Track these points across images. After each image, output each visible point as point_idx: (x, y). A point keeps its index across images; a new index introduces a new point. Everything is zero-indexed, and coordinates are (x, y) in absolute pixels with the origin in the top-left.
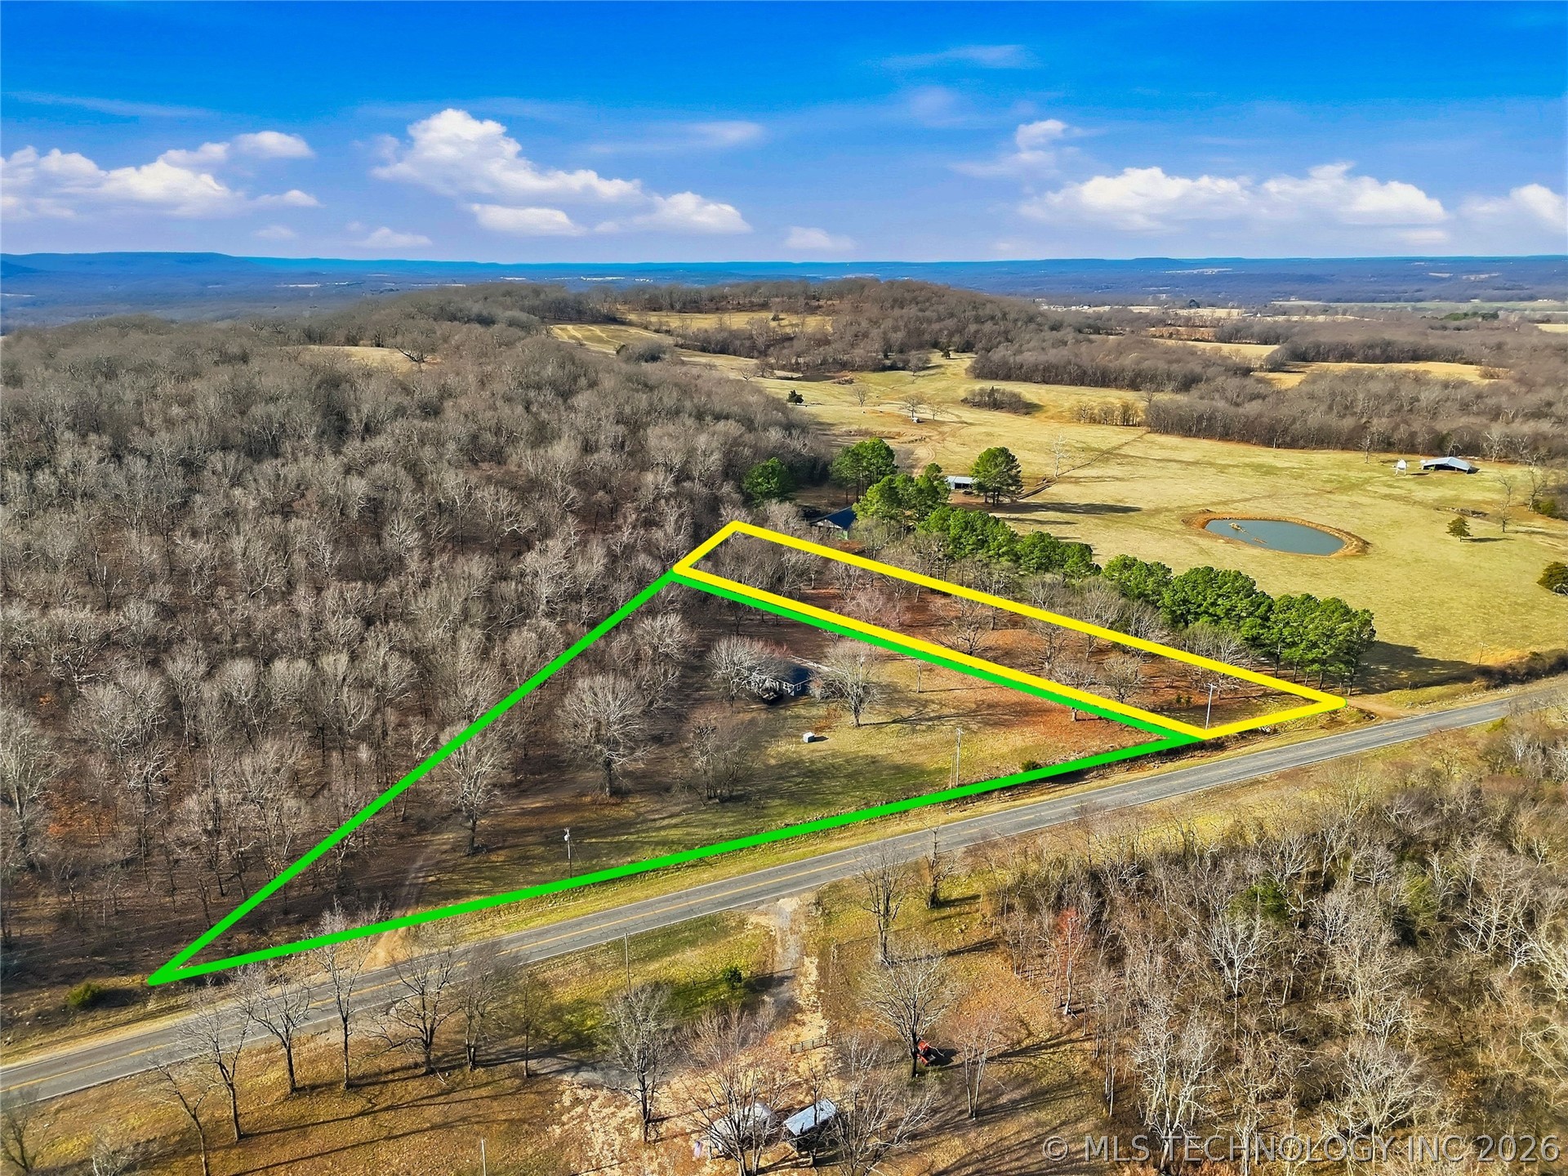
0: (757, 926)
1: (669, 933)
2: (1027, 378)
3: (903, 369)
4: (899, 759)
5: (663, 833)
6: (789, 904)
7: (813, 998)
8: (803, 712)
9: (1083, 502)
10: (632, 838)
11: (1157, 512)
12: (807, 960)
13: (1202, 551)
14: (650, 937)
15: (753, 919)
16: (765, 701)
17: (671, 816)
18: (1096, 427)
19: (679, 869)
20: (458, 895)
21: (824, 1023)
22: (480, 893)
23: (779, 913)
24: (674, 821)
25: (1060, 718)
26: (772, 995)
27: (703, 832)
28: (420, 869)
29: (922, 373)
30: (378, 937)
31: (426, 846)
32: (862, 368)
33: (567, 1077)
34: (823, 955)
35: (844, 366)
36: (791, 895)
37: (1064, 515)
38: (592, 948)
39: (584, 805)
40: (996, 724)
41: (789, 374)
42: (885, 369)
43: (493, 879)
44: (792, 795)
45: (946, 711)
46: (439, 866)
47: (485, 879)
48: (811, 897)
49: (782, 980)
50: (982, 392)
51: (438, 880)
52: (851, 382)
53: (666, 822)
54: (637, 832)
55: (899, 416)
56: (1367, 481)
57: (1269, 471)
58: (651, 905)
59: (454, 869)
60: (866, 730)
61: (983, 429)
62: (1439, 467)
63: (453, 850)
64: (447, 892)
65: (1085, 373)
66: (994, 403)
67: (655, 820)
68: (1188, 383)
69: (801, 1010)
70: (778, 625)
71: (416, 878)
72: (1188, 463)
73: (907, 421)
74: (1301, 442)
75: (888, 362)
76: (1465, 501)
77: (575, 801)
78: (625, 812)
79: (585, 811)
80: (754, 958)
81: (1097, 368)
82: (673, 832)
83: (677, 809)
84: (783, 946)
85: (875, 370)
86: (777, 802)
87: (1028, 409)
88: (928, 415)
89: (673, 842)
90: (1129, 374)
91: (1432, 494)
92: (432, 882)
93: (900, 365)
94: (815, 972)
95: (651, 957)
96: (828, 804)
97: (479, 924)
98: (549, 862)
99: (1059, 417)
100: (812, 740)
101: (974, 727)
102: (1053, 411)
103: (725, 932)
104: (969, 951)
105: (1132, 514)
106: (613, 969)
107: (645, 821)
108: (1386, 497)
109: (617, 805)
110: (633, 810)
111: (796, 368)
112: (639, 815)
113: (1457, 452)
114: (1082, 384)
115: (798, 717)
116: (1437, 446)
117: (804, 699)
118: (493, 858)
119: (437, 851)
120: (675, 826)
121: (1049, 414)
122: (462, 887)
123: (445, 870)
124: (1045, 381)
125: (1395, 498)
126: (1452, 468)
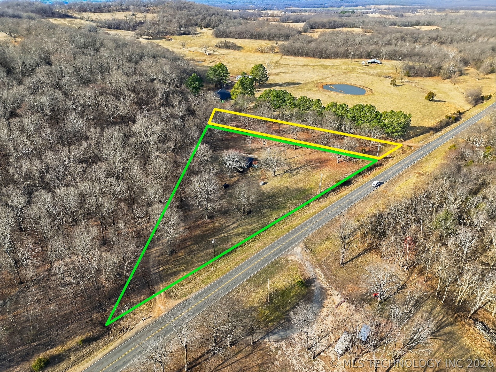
0: (292, 261)
1: (265, 271)
2: (233, 37)
3: (189, 34)
4: (295, 186)
5: (235, 230)
6: (298, 249)
7: (328, 284)
8: (254, 174)
9: (283, 82)
10: (226, 234)
11: (307, 84)
12: (316, 270)
13: (330, 97)
14: (260, 274)
15: (290, 258)
16: (239, 172)
17: (234, 223)
18: (265, 54)
19: (249, 243)
20: (176, 273)
21: (338, 293)
22: (184, 270)
23: (296, 254)
24: (236, 225)
25: (333, 162)
26: (314, 287)
27: (249, 227)
28: (153, 266)
29: (195, 36)
30: (155, 299)
31: (150, 255)
32: (173, 34)
33: (266, 340)
34: (320, 266)
35: (167, 33)
36: (296, 246)
37: (282, 87)
38: (242, 284)
39: (199, 225)
40: (316, 168)
41: (147, 37)
42: (182, 34)
43: (185, 263)
44: (270, 207)
45: (299, 166)
46: (160, 263)
47: (182, 264)
48: (303, 245)
49: (314, 280)
50: (222, 42)
51: (164, 269)
52: (171, 40)
53: (233, 226)
54: (226, 232)
55: (201, 53)
56: (355, 68)
57: (327, 67)
58: (250, 261)
59: (167, 262)
60: (278, 177)
61: (232, 57)
62: (372, 63)
63: (162, 254)
64: (171, 274)
65: (252, 34)
66: (227, 46)
67: (229, 226)
68: (287, 37)
69: (327, 290)
70: (223, 141)
71: (154, 270)
72: (302, 66)
73: (205, 54)
74: (330, 56)
75: (182, 32)
76: (384, 73)
77: (196, 224)
78: (216, 224)
79: (202, 227)
80: (299, 273)
81: (256, 32)
82: (238, 229)
83: (234, 220)
84: (305, 266)
85: (178, 35)
86: (266, 210)
87: (239, 48)
88: (211, 52)
89: (241, 233)
90: (267, 35)
91: (375, 71)
92: (162, 271)
93: (187, 33)
94: (322, 274)
95: (265, 281)
96: (284, 208)
97: (190, 284)
98: (202, 251)
99: (250, 51)
100: (264, 184)
101: (310, 170)
102: (247, 49)
103: (283, 266)
104: (363, 253)
105: (300, 85)
106: (255, 290)
107: (226, 227)
108: (363, 73)
109: (212, 222)
110: (219, 223)
111: (149, 34)
112: (222, 225)
113: (374, 57)
114: (252, 38)
115: (253, 176)
116: (368, 56)
117: (251, 169)
118: (180, 254)
119: (155, 256)
120: (238, 227)
121: (246, 50)
122: (175, 270)
123: (163, 264)
124: (240, 38)
125: (366, 74)
126: (375, 63)
